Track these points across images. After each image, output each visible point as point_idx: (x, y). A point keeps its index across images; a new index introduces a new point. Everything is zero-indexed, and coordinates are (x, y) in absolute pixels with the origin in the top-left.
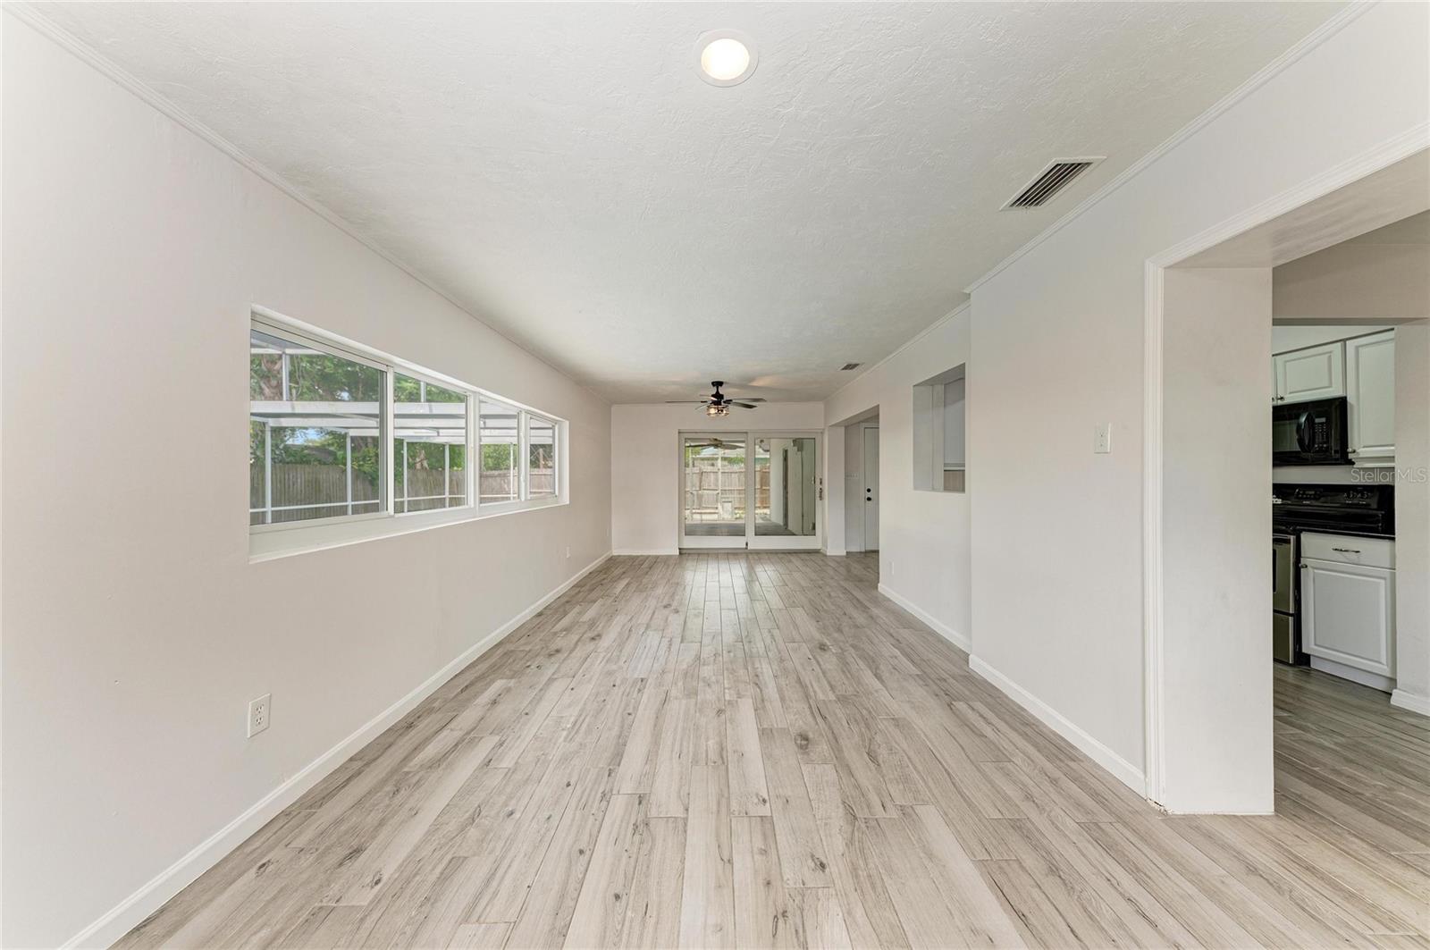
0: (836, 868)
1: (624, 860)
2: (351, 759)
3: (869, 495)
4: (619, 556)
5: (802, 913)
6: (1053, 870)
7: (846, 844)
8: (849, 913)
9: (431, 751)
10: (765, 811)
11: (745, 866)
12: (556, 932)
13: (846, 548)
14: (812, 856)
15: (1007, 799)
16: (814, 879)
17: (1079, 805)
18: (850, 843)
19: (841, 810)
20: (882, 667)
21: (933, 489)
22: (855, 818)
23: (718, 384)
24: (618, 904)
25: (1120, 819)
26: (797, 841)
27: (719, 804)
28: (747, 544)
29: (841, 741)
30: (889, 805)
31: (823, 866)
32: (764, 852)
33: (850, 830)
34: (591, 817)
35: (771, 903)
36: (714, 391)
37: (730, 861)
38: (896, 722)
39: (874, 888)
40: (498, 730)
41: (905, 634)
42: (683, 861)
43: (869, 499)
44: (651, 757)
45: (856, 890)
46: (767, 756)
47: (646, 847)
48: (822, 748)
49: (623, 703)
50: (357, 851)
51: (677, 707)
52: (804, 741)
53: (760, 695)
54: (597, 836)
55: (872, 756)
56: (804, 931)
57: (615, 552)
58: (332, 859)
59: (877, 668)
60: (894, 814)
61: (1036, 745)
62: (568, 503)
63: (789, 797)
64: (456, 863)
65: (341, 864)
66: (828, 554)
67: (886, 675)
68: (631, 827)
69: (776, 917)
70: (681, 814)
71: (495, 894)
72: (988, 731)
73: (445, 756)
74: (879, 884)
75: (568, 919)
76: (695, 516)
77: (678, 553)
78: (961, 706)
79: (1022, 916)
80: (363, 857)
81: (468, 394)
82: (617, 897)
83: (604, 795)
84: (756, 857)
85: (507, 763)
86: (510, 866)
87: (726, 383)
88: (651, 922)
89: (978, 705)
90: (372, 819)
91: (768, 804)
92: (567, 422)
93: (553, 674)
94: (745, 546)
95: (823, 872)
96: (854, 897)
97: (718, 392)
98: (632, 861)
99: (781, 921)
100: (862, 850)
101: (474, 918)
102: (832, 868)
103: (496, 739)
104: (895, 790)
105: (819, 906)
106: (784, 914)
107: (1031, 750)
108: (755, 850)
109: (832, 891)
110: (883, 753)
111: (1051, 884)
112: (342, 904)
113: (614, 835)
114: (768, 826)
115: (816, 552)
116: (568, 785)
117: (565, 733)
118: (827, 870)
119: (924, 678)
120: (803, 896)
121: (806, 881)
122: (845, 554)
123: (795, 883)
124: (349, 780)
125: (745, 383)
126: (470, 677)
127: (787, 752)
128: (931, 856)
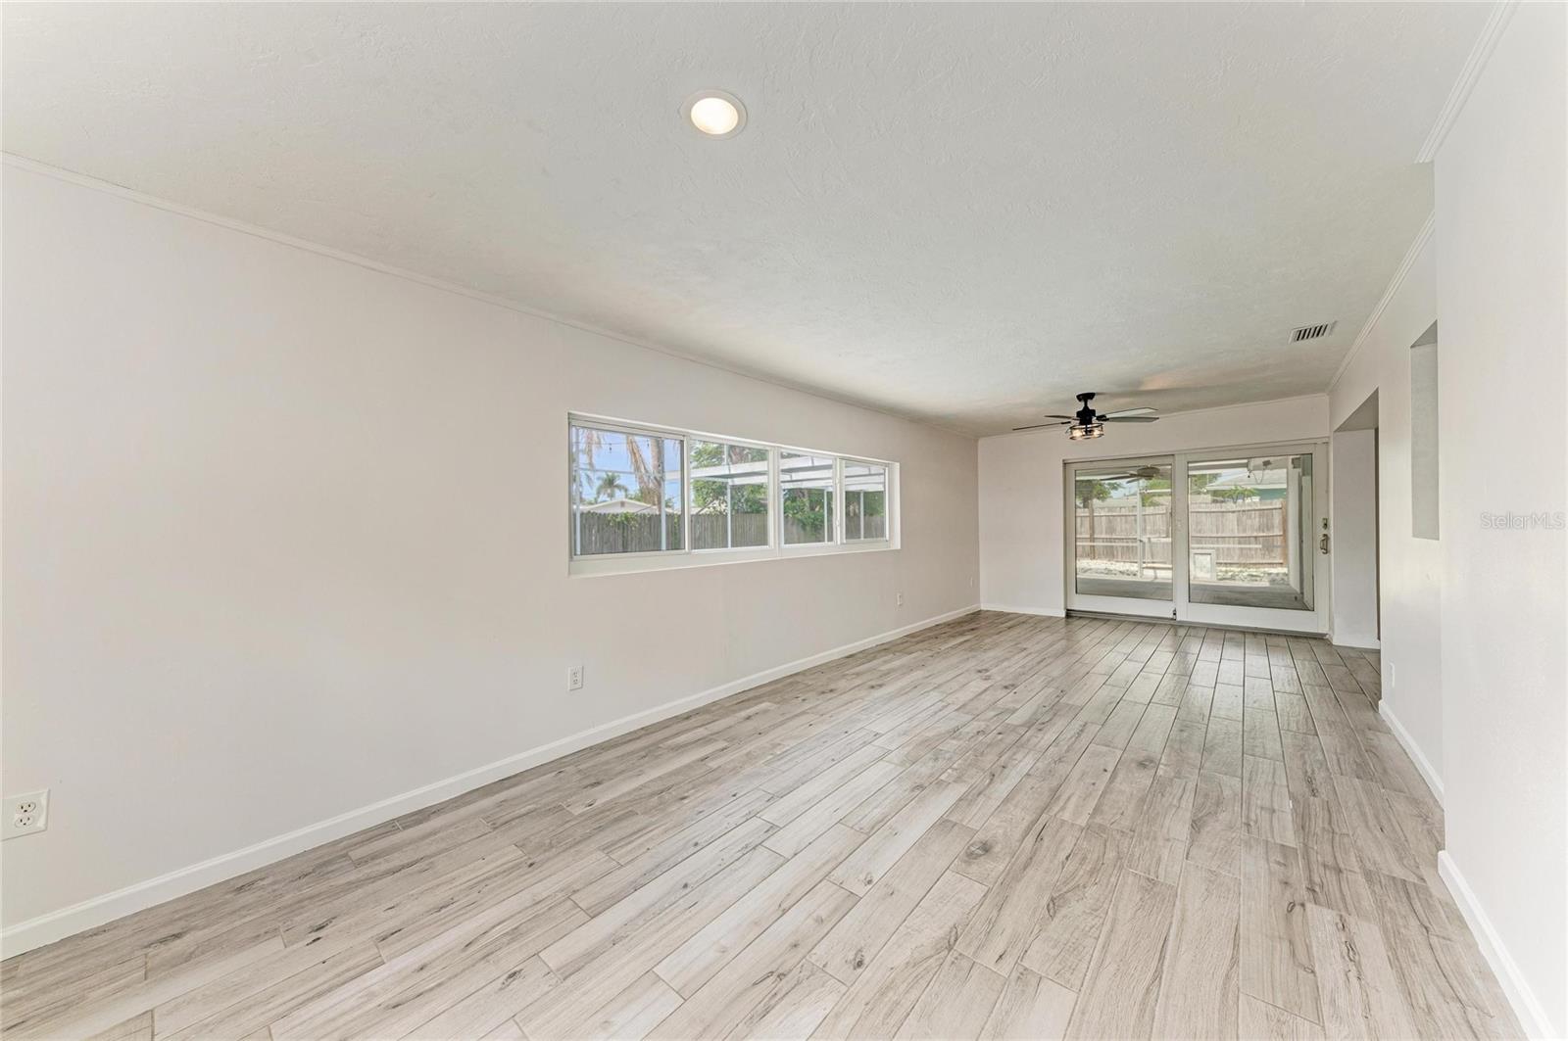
0: (871, 975)
2: (642, 729)
4: (988, 611)
5: (795, 985)
7: (907, 963)
8: (837, 1016)
9: (682, 739)
10: (860, 890)
11: (793, 922)
14: (859, 951)
16: (838, 968)
18: (913, 964)
19: (942, 932)
22: (949, 948)
23: (1086, 397)
24: (681, 890)
26: (860, 931)
27: (825, 863)
28: (1175, 612)
29: (1030, 871)
30: (1010, 959)
31: (859, 964)
32: (820, 921)
33: (928, 954)
34: (726, 825)
35: (779, 961)
36: (1080, 406)
37: (784, 911)
39: (888, 1015)
40: (731, 740)
45: (867, 1004)
46: (923, 844)
47: (737, 864)
48: (995, 867)
50: (598, 783)
52: (981, 851)
53: (982, 788)
54: (716, 840)
55: (1054, 905)
56: (782, 998)
57: (983, 607)
58: (587, 782)
62: (899, 547)
63: (898, 891)
64: (632, 814)
65: (585, 787)
68: (741, 846)
69: (772, 973)
70: (787, 856)
71: (632, 842)
73: (686, 745)
76: (1146, 572)
77: (1064, 615)
80: (600, 787)
81: (768, 448)
82: (686, 886)
84: (809, 920)
85: (713, 764)
86: (650, 831)
87: (1099, 394)
88: (688, 914)
90: (619, 768)
91: (870, 886)
92: (898, 464)
93: (809, 709)
94: (1171, 615)
95: (855, 969)
96: (857, 1008)
97: (1086, 407)
98: (719, 868)
99: (772, 978)
100: (918, 978)
101: (606, 852)
102: (866, 973)
103: (725, 744)
104: (1038, 951)
105: (817, 992)
106: (781, 975)
108: (815, 915)
109: (843, 989)
110: (1073, 908)
112: (568, 809)
113: (726, 844)
114: (849, 903)
115: (1319, 638)
116: (734, 795)
118: (859, 970)
120: (813, 974)
121: (828, 965)
123: (817, 961)
124: (630, 740)
125: (1133, 390)
126: (751, 694)
127: (947, 851)
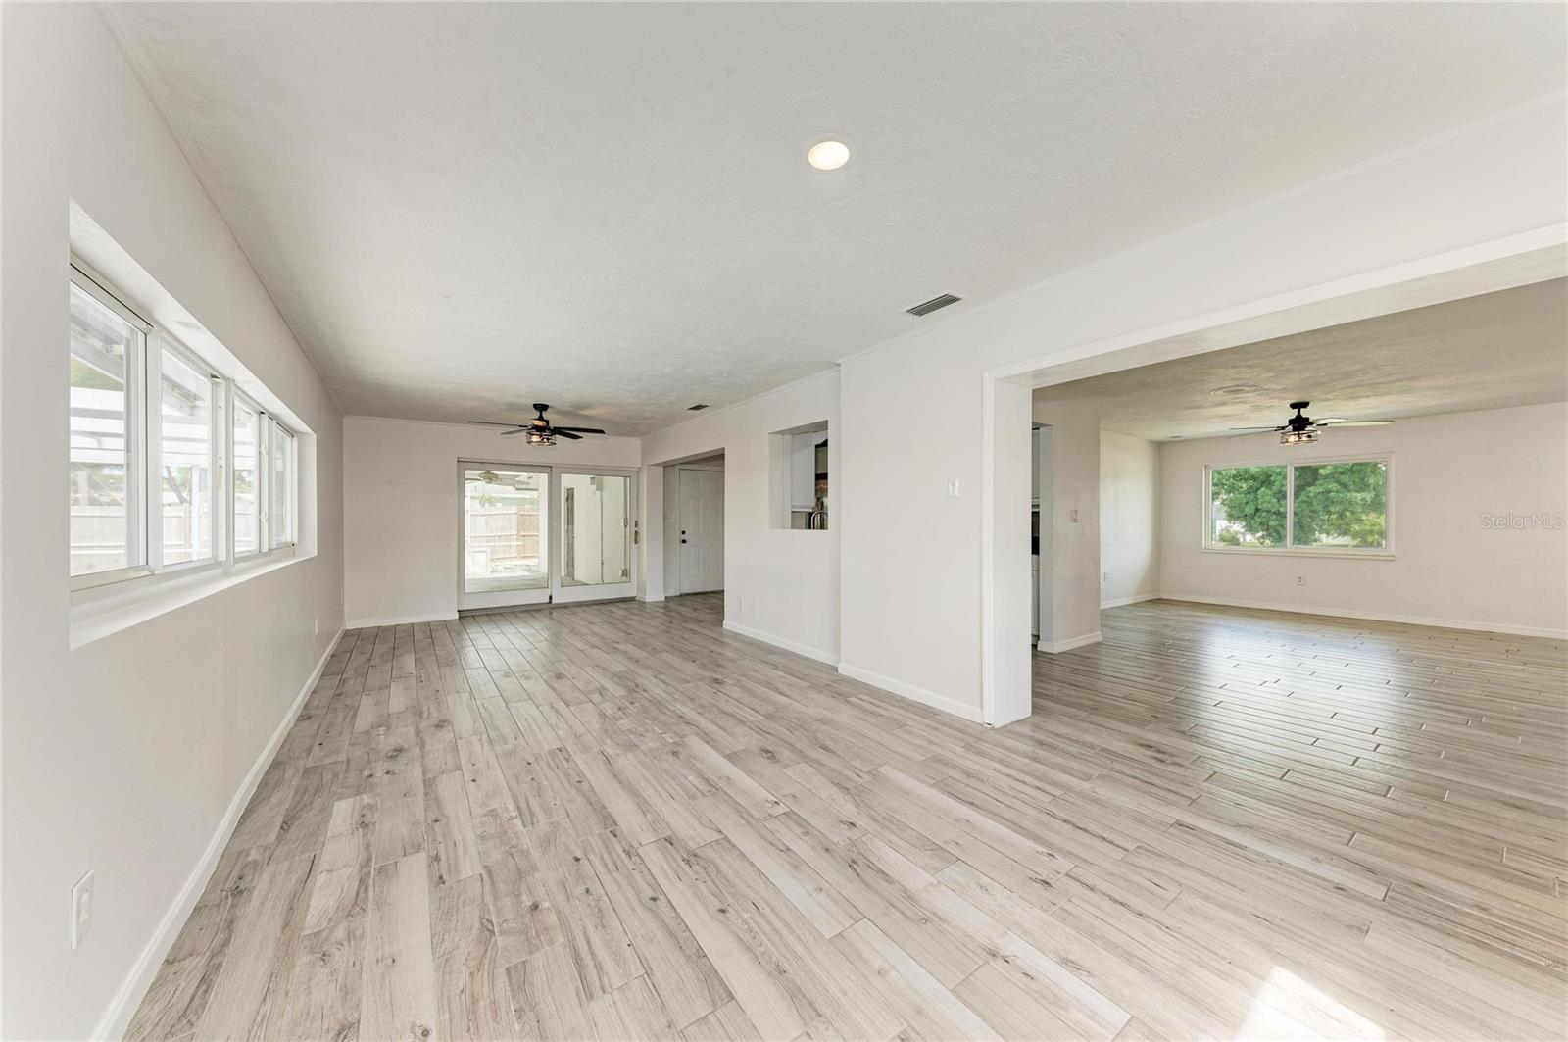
0: (861, 822)
1: (702, 887)
3: (684, 537)
5: (864, 856)
6: (969, 775)
7: (855, 806)
9: (324, 901)
10: (782, 809)
11: (801, 848)
12: (694, 958)
13: (664, 593)
14: (841, 822)
15: (921, 747)
16: (853, 834)
17: (956, 738)
18: (857, 805)
19: (834, 788)
20: (779, 686)
21: (784, 528)
22: (847, 789)
23: (541, 407)
24: (728, 914)
25: (978, 739)
26: (824, 818)
27: (743, 818)
28: (551, 597)
29: (795, 745)
30: (861, 774)
31: (852, 824)
33: (851, 797)
34: (634, 873)
35: (840, 860)
37: (788, 849)
38: (821, 721)
39: (892, 823)
41: (774, 658)
42: (752, 864)
43: (684, 542)
44: (643, 806)
45: (883, 828)
46: (750, 773)
47: (712, 870)
48: (787, 754)
49: (562, 776)
50: (348, 1028)
51: (627, 762)
52: (770, 755)
53: (699, 731)
54: (657, 883)
55: (825, 748)
56: (874, 864)
59: (776, 688)
60: (868, 778)
61: (913, 712)
62: (314, 554)
63: (792, 793)
66: (647, 600)
67: (787, 692)
68: (683, 864)
69: (850, 865)
70: (717, 836)
71: (599, 967)
72: (882, 712)
74: (893, 820)
75: (695, 944)
77: (457, 617)
78: (853, 699)
79: (972, 804)
82: (723, 911)
83: (628, 854)
84: (805, 838)
85: (470, 871)
86: (588, 942)
87: (552, 407)
88: (768, 911)
89: (862, 696)
91: (781, 803)
93: (425, 774)
94: (547, 600)
95: (855, 827)
96: (886, 833)
97: (541, 416)
98: (710, 883)
99: (855, 866)
100: (867, 806)
101: (598, 992)
102: (858, 823)
103: (421, 856)
104: (857, 763)
105: (871, 848)
106: (853, 861)
107: (913, 716)
108: (799, 834)
109: (870, 835)
110: (831, 745)
111: (972, 782)
113: (672, 875)
114: (795, 817)
115: (632, 599)
117: (518, 822)
118: (857, 825)
119: (814, 687)
120: (856, 846)
121: (850, 837)
122: (664, 599)
123: (845, 842)
127: (761, 763)
128: (907, 793)
